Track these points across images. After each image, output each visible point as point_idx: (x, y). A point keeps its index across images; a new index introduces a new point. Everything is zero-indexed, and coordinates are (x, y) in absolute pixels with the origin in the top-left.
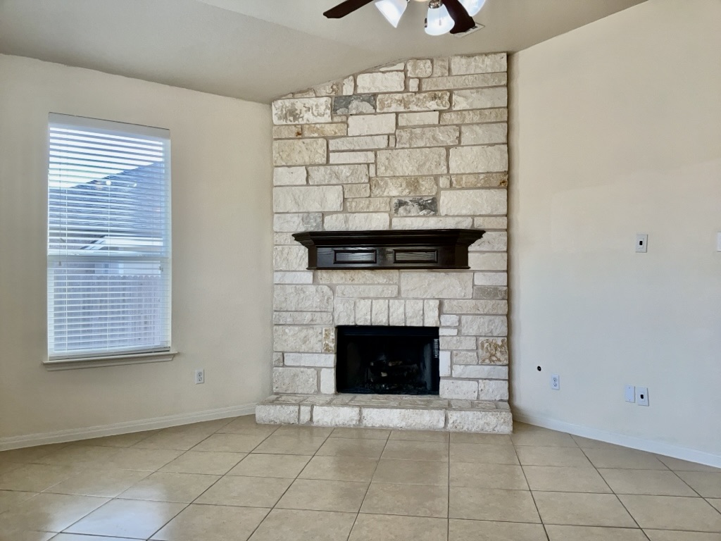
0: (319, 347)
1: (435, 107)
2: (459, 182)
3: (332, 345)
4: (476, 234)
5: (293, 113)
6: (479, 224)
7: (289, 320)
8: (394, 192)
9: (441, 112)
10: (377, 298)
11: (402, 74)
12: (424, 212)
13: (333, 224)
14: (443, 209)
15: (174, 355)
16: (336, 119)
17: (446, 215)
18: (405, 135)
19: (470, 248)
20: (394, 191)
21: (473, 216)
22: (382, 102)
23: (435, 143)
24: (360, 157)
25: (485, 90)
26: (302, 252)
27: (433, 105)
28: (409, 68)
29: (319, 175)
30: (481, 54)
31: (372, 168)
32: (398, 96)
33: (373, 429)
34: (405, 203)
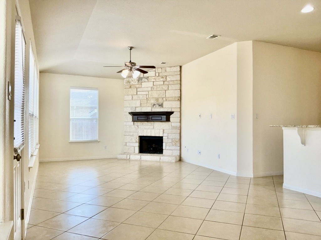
0: (135, 141)
1: (163, 80)
2: (168, 99)
3: (138, 141)
4: (172, 113)
5: (129, 82)
6: (173, 111)
7: (128, 134)
8: (153, 102)
9: (164, 81)
10: (148, 129)
11: (154, 72)
12: (160, 107)
13: (138, 110)
14: (164, 106)
15: (99, 142)
16: (139, 83)
17: (165, 108)
18: (155, 87)
19: (171, 116)
20: (153, 101)
21: (171, 108)
22: (150, 79)
23: (162, 89)
24: (145, 93)
25: (175, 76)
26: (130, 117)
27: (162, 79)
28: (156, 70)
29: (135, 97)
30: (173, 67)
31: (147, 95)
32: (154, 77)
33: (143, 161)
34: (155, 105)
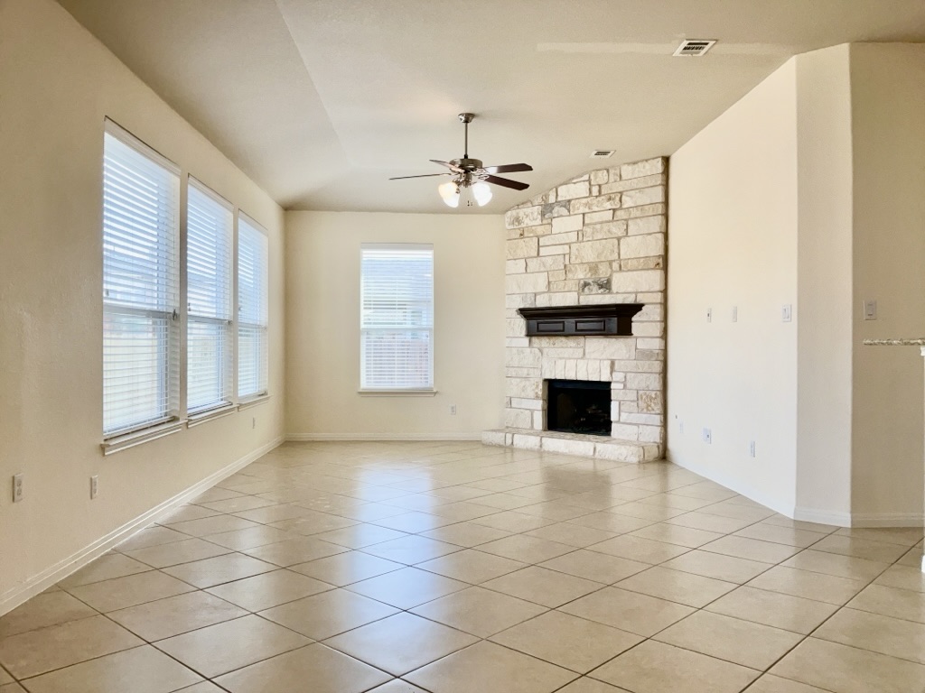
0: (532, 395)
1: (610, 207)
2: (625, 266)
3: (540, 393)
4: (637, 307)
5: (518, 220)
6: (640, 300)
7: (514, 374)
8: (581, 276)
9: (614, 210)
10: (570, 359)
11: (587, 183)
12: (602, 290)
13: (542, 302)
14: (614, 288)
15: (435, 393)
16: (545, 222)
17: (617, 293)
18: (588, 230)
19: (633, 319)
20: (581, 274)
21: (636, 293)
22: (574, 207)
23: (610, 236)
24: (560, 250)
25: (646, 190)
26: (521, 323)
27: (608, 205)
28: (592, 177)
29: (533, 264)
30: (642, 161)
31: (567, 257)
32: (584, 201)
34: (589, 284)
